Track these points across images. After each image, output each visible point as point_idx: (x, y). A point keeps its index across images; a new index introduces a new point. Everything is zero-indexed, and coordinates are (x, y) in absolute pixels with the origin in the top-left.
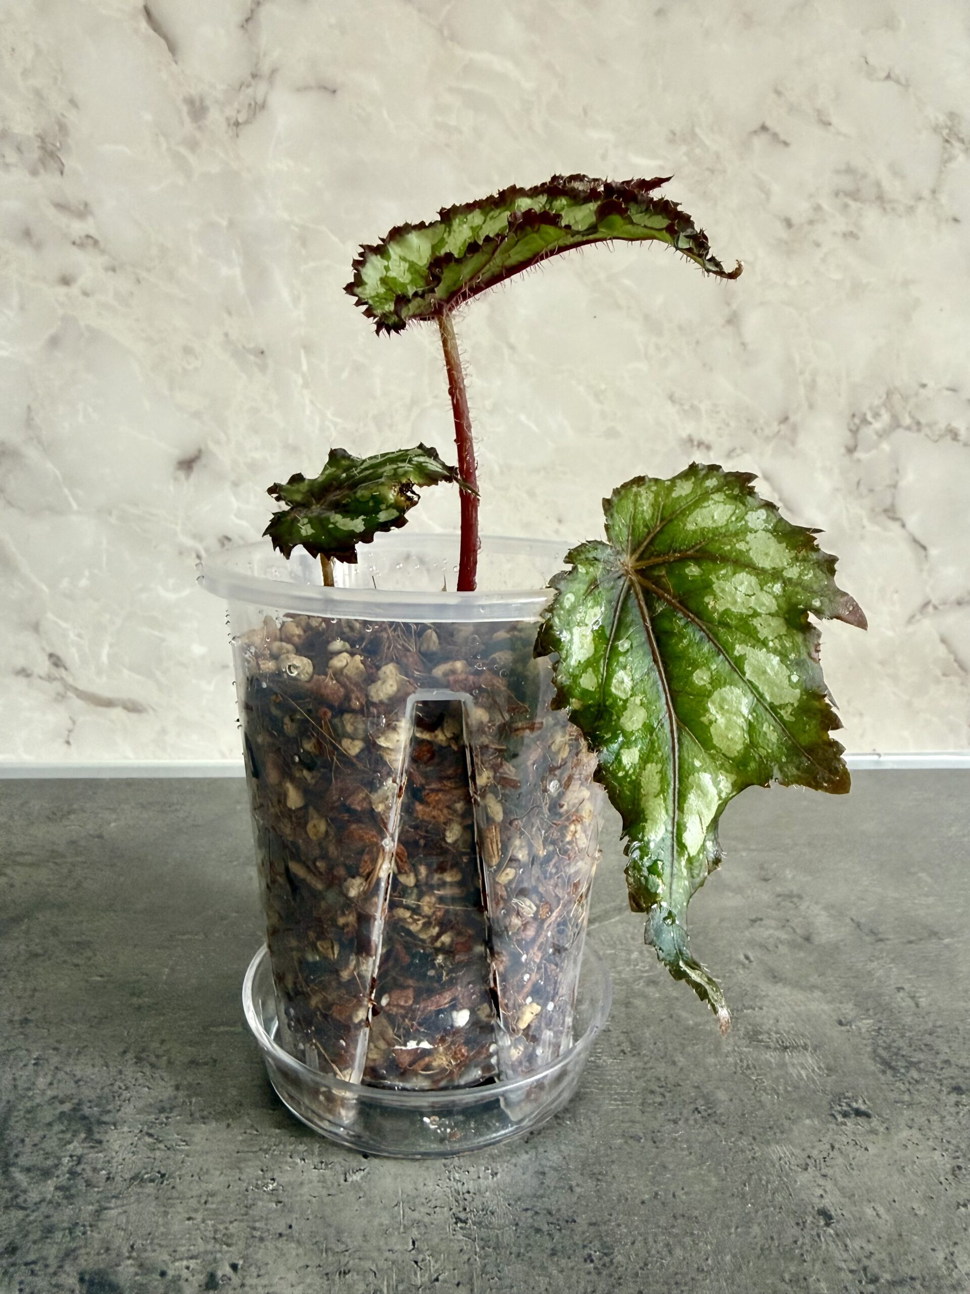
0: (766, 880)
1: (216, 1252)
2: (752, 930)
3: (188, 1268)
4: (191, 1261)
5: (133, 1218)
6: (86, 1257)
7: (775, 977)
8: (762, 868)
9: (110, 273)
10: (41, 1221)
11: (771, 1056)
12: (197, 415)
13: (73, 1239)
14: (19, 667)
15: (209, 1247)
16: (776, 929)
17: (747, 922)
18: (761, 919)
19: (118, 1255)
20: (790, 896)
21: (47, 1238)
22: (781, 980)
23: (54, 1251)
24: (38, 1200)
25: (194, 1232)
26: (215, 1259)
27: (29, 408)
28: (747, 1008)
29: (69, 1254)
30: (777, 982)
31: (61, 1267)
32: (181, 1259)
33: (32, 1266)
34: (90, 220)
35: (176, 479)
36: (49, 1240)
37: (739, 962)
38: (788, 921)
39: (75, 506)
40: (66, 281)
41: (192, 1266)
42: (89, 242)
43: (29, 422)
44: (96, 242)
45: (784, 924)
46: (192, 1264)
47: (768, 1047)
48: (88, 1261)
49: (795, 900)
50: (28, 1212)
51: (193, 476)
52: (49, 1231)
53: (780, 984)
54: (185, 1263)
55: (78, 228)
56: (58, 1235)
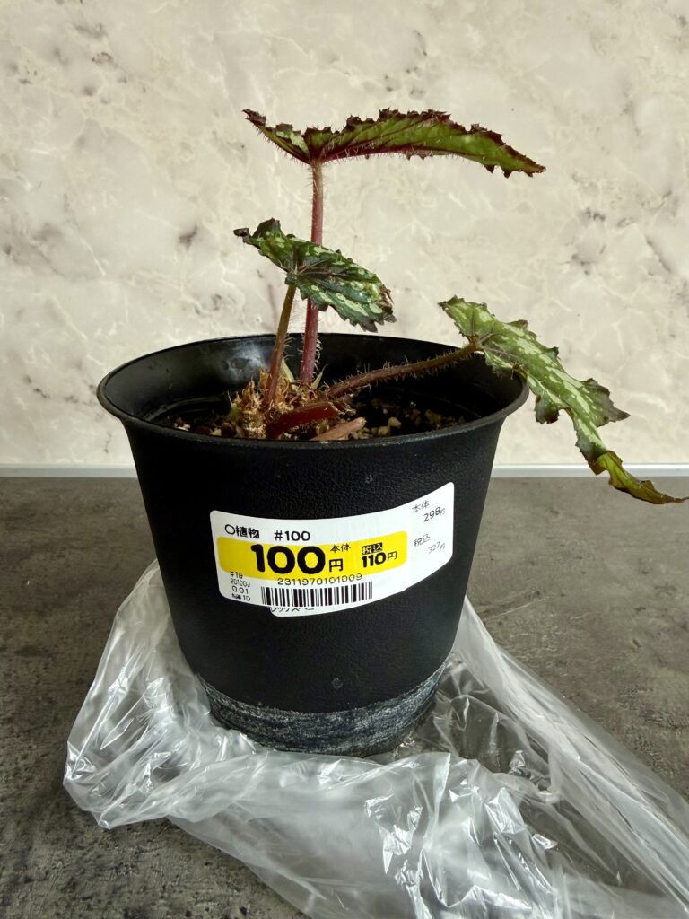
0: (645, 573)
1: (229, 896)
2: (638, 618)
3: (207, 910)
4: (210, 903)
5: (165, 861)
6: (129, 895)
7: (660, 661)
8: (640, 562)
9: (122, 83)
10: (94, 861)
11: (665, 734)
12: (194, 199)
13: (118, 878)
14: (69, 395)
15: (223, 892)
16: (657, 617)
17: (633, 611)
18: (644, 609)
19: (153, 895)
20: (666, 587)
21: (99, 876)
22: (666, 663)
23: (104, 889)
24: (92, 840)
25: (211, 876)
26: (228, 903)
27: (65, 196)
28: (640, 690)
29: (116, 891)
30: (663, 666)
31: (110, 903)
32: (202, 901)
33: (88, 901)
34: (105, 41)
35: (178, 251)
36: (100, 878)
37: (631, 648)
38: (666, 610)
39: (104, 274)
40: (89, 91)
41: (211, 908)
42: (104, 59)
43: (66, 208)
44: (110, 58)
45: (664, 613)
46: (211, 905)
47: (661, 726)
48: (130, 899)
49: (670, 591)
50: (85, 851)
51: (193, 248)
52: (101, 869)
53: (665, 668)
54: (205, 905)
55: (96, 47)
56: (108, 873)
